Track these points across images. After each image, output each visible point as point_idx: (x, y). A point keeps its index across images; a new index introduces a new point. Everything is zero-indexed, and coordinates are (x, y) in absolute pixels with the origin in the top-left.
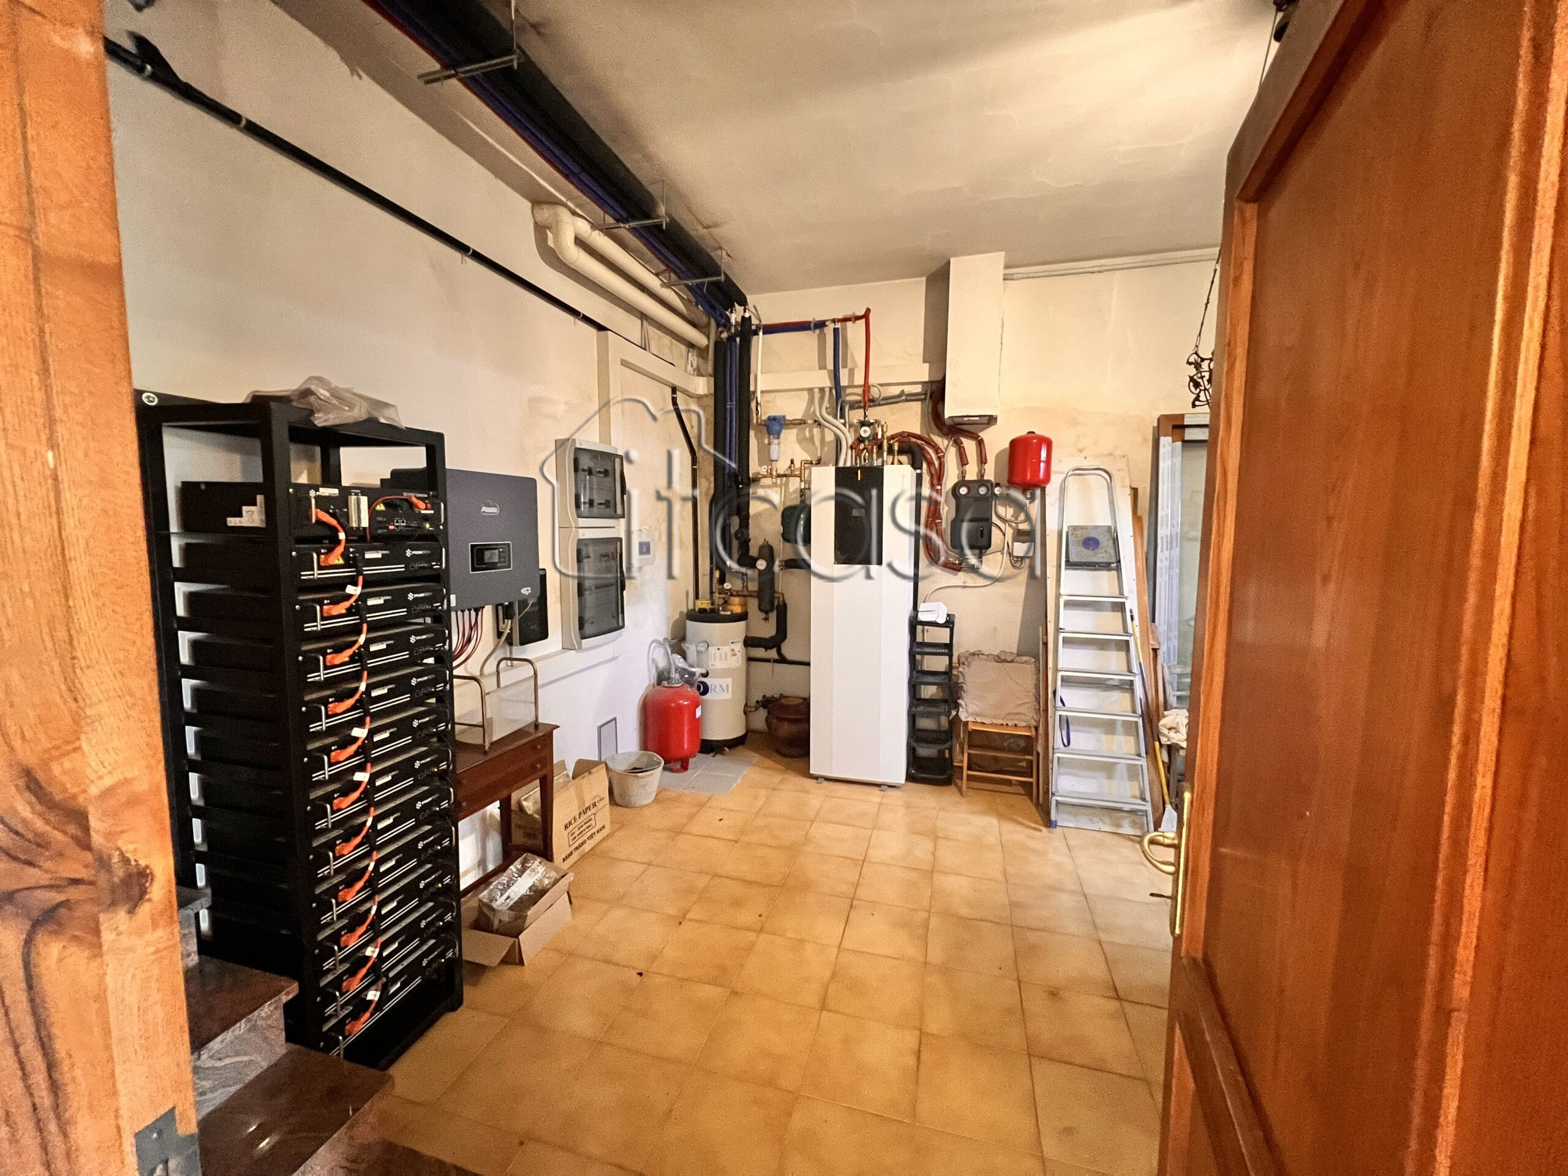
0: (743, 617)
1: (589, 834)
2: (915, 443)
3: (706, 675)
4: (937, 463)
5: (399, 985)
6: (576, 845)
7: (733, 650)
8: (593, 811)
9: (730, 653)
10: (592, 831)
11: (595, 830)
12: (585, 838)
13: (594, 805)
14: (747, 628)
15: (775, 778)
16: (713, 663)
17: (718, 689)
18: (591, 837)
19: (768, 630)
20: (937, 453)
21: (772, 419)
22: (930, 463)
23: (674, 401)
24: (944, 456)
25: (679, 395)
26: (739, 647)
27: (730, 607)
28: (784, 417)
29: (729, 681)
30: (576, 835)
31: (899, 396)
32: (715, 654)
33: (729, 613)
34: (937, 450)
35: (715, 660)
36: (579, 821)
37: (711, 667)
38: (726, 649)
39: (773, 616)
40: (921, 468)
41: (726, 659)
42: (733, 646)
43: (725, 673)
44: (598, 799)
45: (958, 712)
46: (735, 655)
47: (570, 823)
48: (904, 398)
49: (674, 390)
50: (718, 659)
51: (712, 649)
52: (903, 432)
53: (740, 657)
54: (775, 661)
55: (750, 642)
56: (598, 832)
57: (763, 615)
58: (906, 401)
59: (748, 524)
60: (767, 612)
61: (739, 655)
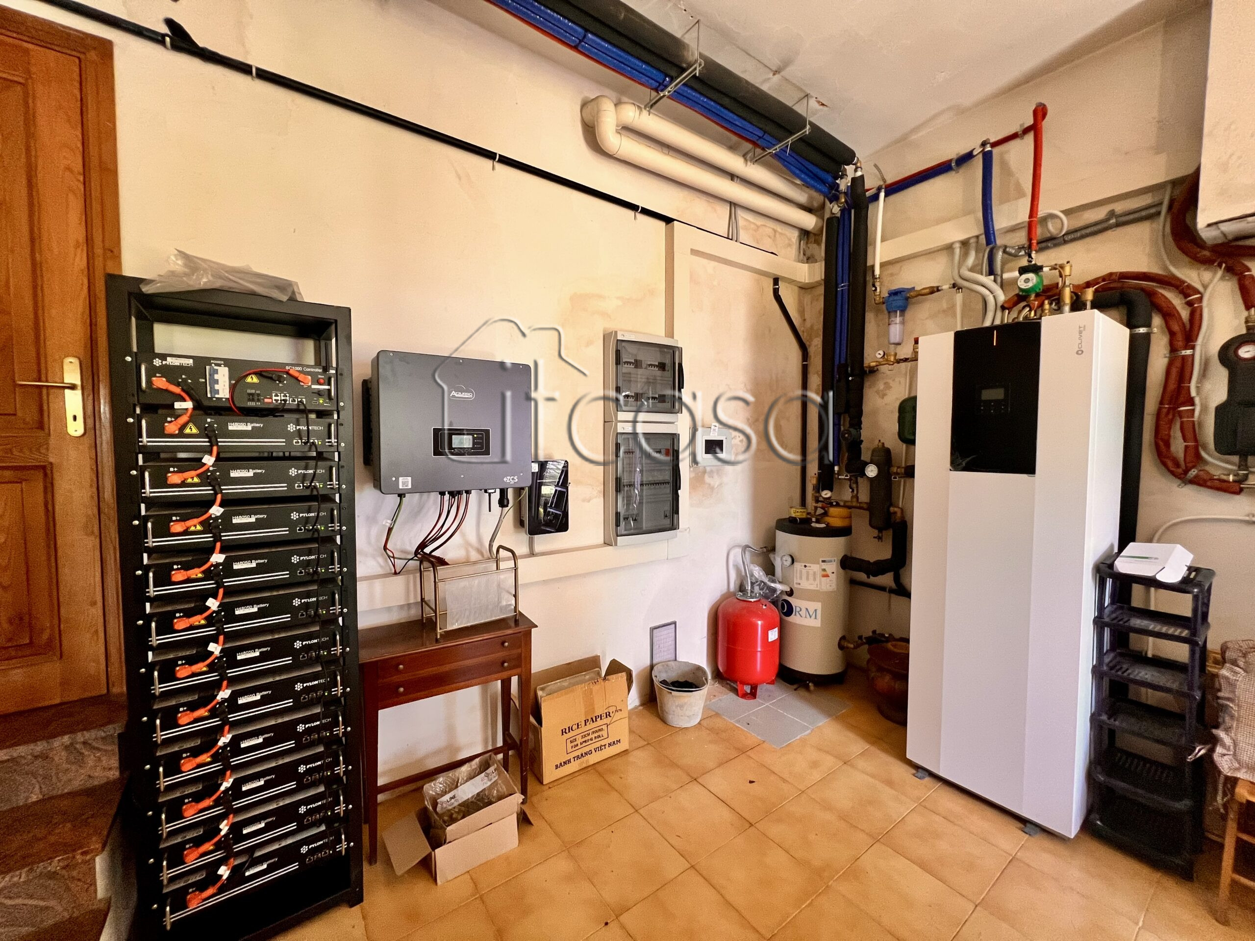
0: (843, 532)
1: (598, 745)
2: (1136, 288)
3: (791, 593)
4: (1185, 314)
5: (265, 866)
6: (578, 753)
7: (824, 570)
8: (605, 721)
9: (819, 574)
10: (603, 743)
11: (606, 742)
12: (592, 747)
13: (608, 715)
14: (850, 546)
15: (856, 746)
16: (799, 581)
17: (803, 613)
18: (600, 748)
19: (882, 552)
20: (1186, 296)
21: (895, 293)
22: (1168, 314)
23: (776, 292)
24: (1200, 299)
25: (782, 285)
26: (833, 567)
27: (828, 519)
28: (914, 288)
29: (818, 606)
30: (578, 742)
31: (1107, 220)
32: (801, 572)
33: (823, 526)
34: (1184, 290)
35: (801, 578)
36: (583, 729)
37: (796, 586)
38: (816, 568)
39: (888, 535)
40: (1148, 325)
41: (815, 579)
42: (824, 566)
43: (811, 596)
44: (614, 709)
45: (1212, 750)
46: (827, 576)
47: (570, 729)
48: (1113, 221)
49: (776, 281)
50: (804, 577)
51: (798, 566)
52: (1111, 274)
53: (834, 581)
54: (892, 591)
55: (847, 563)
56: (610, 745)
57: (875, 532)
58: (1118, 225)
59: (860, 423)
60: (880, 530)
61: (833, 577)
